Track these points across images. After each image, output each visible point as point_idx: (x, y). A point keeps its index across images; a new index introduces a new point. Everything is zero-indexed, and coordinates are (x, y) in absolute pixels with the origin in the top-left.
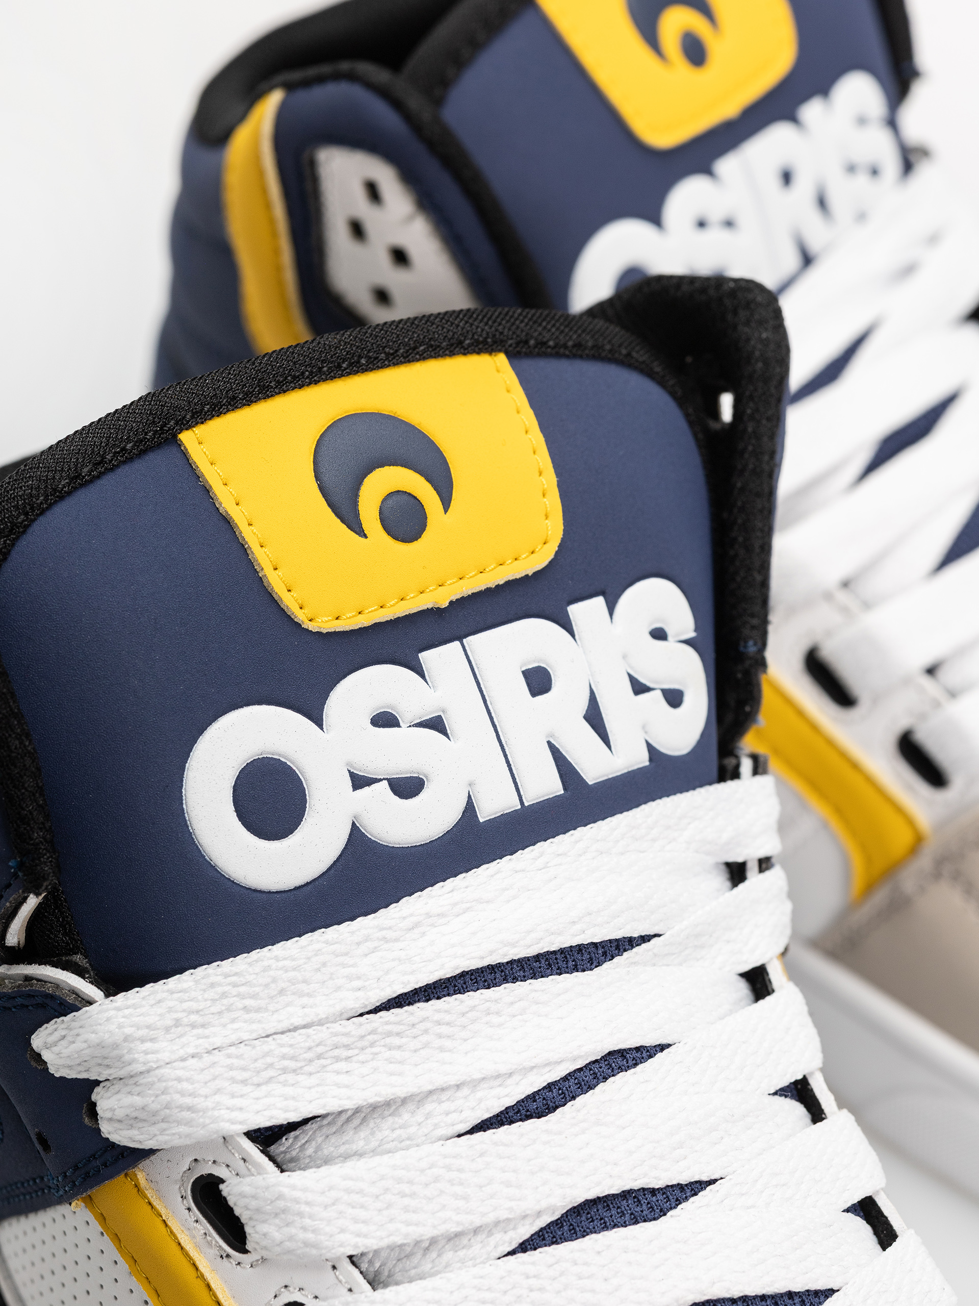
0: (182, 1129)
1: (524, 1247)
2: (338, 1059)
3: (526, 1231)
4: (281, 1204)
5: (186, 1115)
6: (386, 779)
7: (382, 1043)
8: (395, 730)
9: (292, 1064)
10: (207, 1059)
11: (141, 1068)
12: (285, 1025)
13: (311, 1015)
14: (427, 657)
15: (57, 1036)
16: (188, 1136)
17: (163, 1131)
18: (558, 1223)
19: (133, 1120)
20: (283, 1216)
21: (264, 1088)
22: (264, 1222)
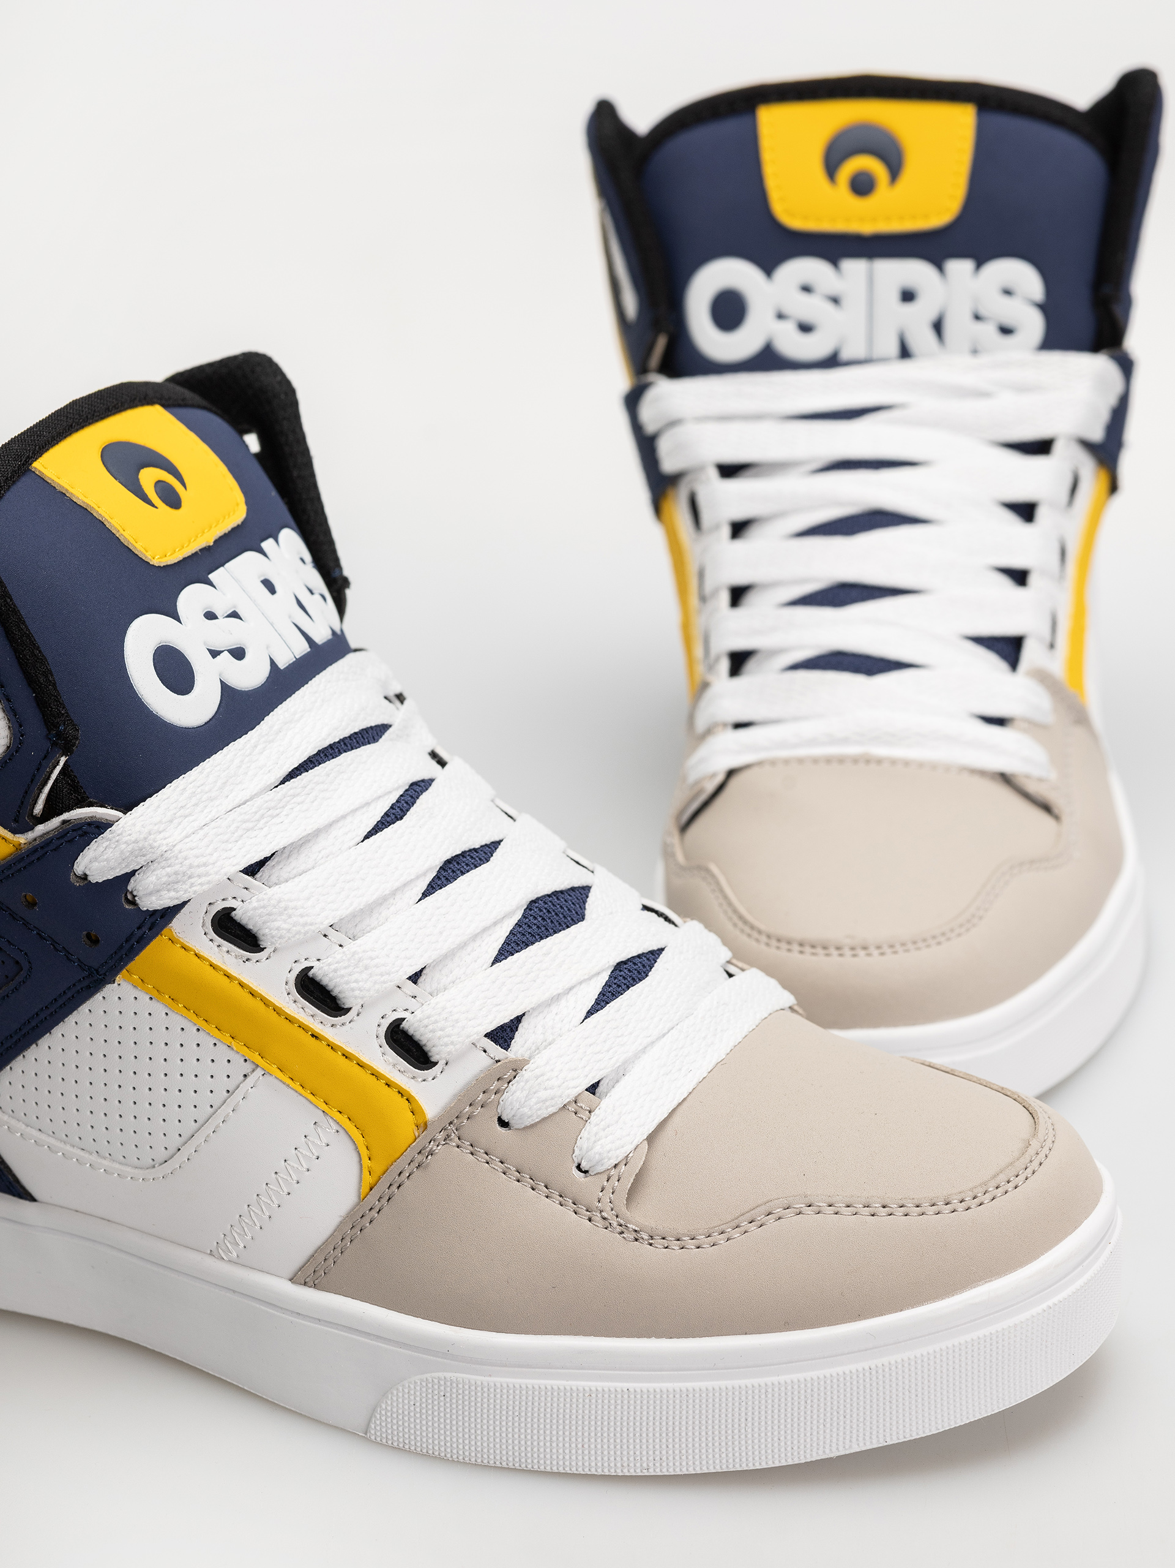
0: (204, 879)
1: (425, 895)
2: (273, 817)
3: (423, 885)
4: (283, 905)
5: (202, 870)
6: (227, 650)
7: (293, 801)
8: (217, 620)
9: (250, 825)
10: (201, 833)
11: (164, 848)
12: (237, 802)
13: (246, 795)
14: (212, 577)
15: (101, 849)
16: (209, 882)
17: (192, 885)
18: (437, 877)
19: (169, 885)
20: (286, 912)
21: (240, 842)
22: (275, 920)
